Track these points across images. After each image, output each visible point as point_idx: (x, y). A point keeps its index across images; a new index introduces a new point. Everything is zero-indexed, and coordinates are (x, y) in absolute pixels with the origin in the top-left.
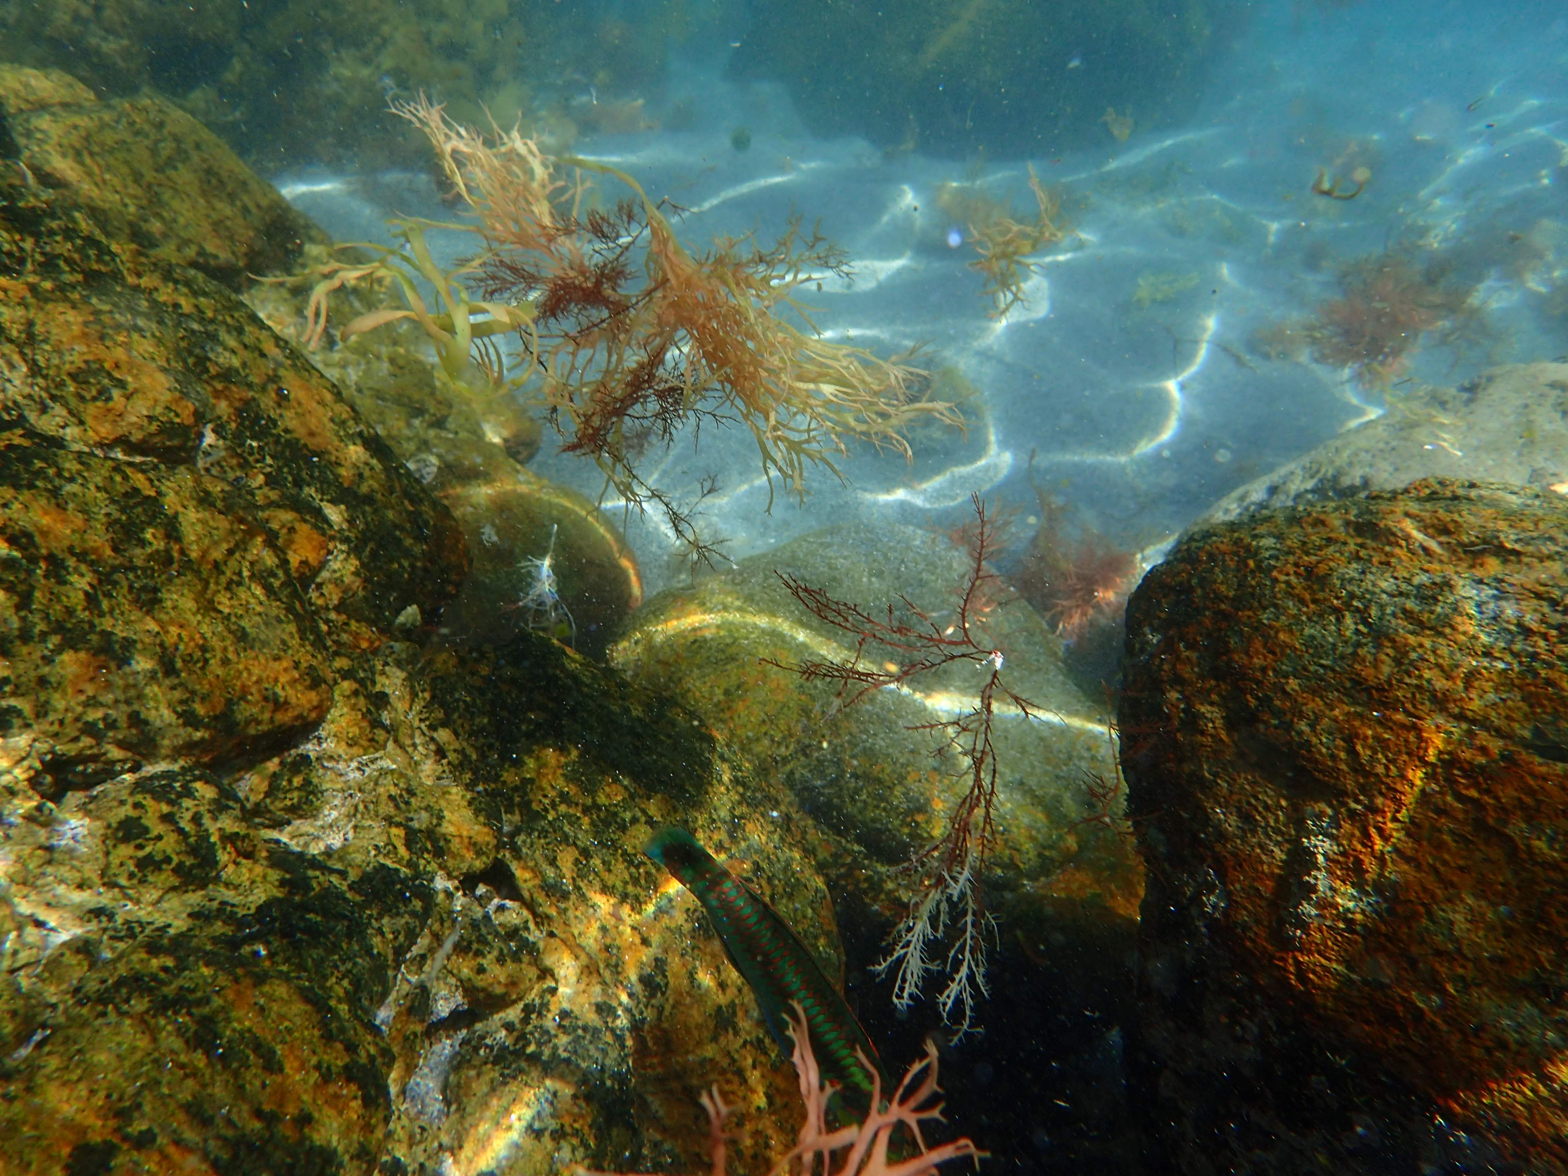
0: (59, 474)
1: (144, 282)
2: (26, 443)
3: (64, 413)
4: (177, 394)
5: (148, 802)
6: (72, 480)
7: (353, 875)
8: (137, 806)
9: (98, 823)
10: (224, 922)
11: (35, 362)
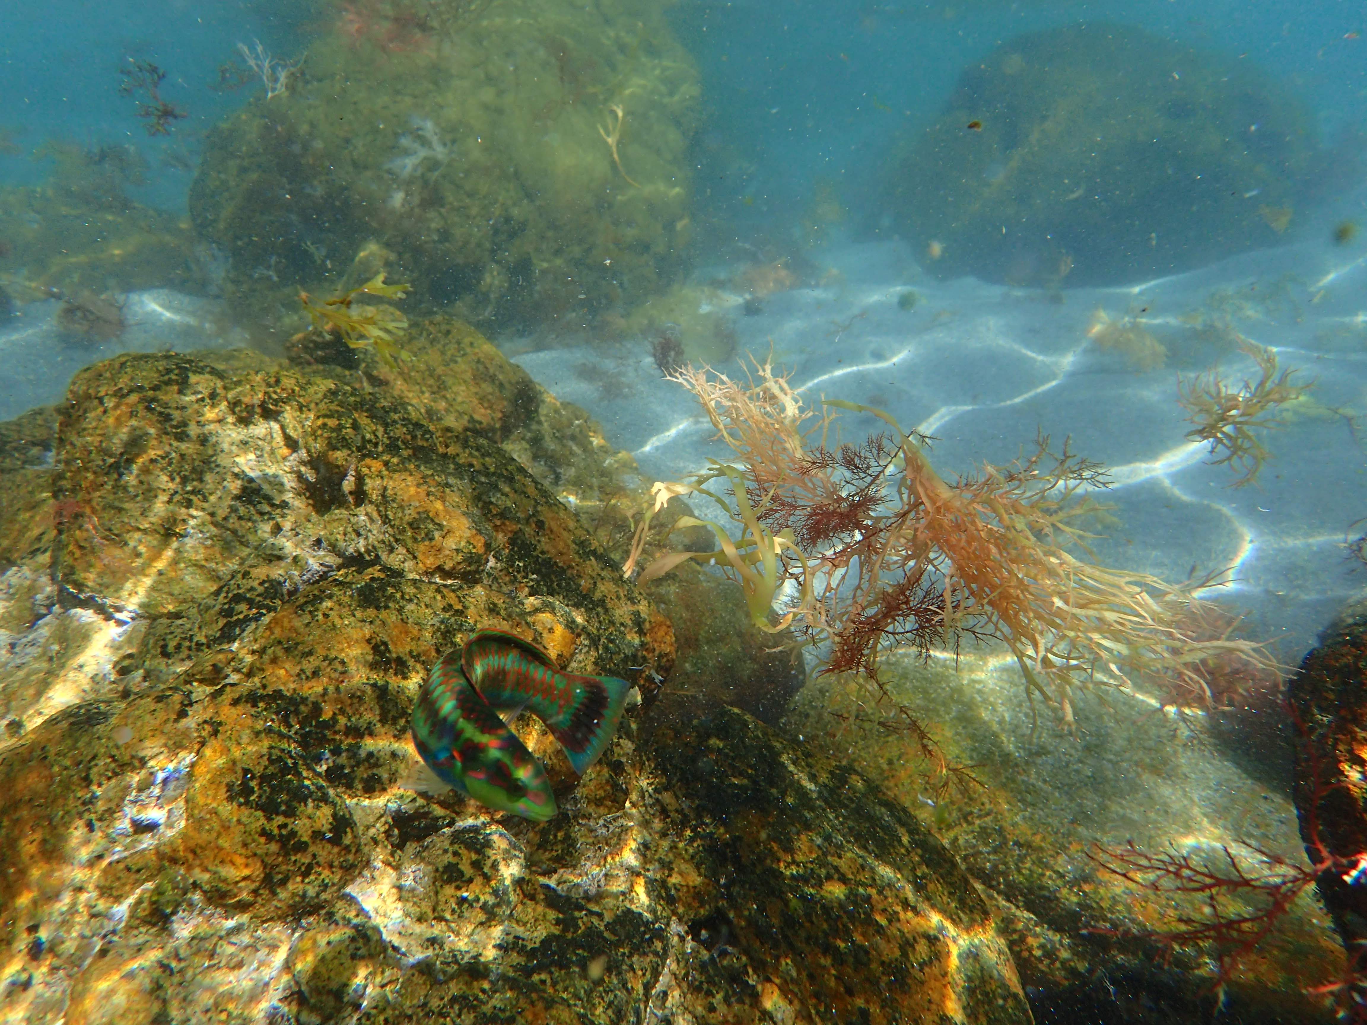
0: (402, 597)
1: (451, 450)
2: (382, 576)
3: (404, 551)
4: (474, 531)
5: (463, 851)
6: (410, 600)
7: (608, 917)
8: (455, 854)
9: (430, 868)
10: (518, 953)
11: (387, 517)
